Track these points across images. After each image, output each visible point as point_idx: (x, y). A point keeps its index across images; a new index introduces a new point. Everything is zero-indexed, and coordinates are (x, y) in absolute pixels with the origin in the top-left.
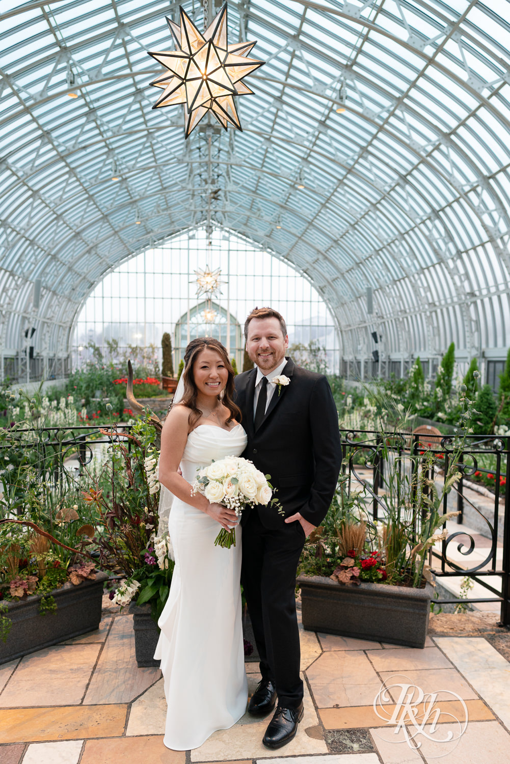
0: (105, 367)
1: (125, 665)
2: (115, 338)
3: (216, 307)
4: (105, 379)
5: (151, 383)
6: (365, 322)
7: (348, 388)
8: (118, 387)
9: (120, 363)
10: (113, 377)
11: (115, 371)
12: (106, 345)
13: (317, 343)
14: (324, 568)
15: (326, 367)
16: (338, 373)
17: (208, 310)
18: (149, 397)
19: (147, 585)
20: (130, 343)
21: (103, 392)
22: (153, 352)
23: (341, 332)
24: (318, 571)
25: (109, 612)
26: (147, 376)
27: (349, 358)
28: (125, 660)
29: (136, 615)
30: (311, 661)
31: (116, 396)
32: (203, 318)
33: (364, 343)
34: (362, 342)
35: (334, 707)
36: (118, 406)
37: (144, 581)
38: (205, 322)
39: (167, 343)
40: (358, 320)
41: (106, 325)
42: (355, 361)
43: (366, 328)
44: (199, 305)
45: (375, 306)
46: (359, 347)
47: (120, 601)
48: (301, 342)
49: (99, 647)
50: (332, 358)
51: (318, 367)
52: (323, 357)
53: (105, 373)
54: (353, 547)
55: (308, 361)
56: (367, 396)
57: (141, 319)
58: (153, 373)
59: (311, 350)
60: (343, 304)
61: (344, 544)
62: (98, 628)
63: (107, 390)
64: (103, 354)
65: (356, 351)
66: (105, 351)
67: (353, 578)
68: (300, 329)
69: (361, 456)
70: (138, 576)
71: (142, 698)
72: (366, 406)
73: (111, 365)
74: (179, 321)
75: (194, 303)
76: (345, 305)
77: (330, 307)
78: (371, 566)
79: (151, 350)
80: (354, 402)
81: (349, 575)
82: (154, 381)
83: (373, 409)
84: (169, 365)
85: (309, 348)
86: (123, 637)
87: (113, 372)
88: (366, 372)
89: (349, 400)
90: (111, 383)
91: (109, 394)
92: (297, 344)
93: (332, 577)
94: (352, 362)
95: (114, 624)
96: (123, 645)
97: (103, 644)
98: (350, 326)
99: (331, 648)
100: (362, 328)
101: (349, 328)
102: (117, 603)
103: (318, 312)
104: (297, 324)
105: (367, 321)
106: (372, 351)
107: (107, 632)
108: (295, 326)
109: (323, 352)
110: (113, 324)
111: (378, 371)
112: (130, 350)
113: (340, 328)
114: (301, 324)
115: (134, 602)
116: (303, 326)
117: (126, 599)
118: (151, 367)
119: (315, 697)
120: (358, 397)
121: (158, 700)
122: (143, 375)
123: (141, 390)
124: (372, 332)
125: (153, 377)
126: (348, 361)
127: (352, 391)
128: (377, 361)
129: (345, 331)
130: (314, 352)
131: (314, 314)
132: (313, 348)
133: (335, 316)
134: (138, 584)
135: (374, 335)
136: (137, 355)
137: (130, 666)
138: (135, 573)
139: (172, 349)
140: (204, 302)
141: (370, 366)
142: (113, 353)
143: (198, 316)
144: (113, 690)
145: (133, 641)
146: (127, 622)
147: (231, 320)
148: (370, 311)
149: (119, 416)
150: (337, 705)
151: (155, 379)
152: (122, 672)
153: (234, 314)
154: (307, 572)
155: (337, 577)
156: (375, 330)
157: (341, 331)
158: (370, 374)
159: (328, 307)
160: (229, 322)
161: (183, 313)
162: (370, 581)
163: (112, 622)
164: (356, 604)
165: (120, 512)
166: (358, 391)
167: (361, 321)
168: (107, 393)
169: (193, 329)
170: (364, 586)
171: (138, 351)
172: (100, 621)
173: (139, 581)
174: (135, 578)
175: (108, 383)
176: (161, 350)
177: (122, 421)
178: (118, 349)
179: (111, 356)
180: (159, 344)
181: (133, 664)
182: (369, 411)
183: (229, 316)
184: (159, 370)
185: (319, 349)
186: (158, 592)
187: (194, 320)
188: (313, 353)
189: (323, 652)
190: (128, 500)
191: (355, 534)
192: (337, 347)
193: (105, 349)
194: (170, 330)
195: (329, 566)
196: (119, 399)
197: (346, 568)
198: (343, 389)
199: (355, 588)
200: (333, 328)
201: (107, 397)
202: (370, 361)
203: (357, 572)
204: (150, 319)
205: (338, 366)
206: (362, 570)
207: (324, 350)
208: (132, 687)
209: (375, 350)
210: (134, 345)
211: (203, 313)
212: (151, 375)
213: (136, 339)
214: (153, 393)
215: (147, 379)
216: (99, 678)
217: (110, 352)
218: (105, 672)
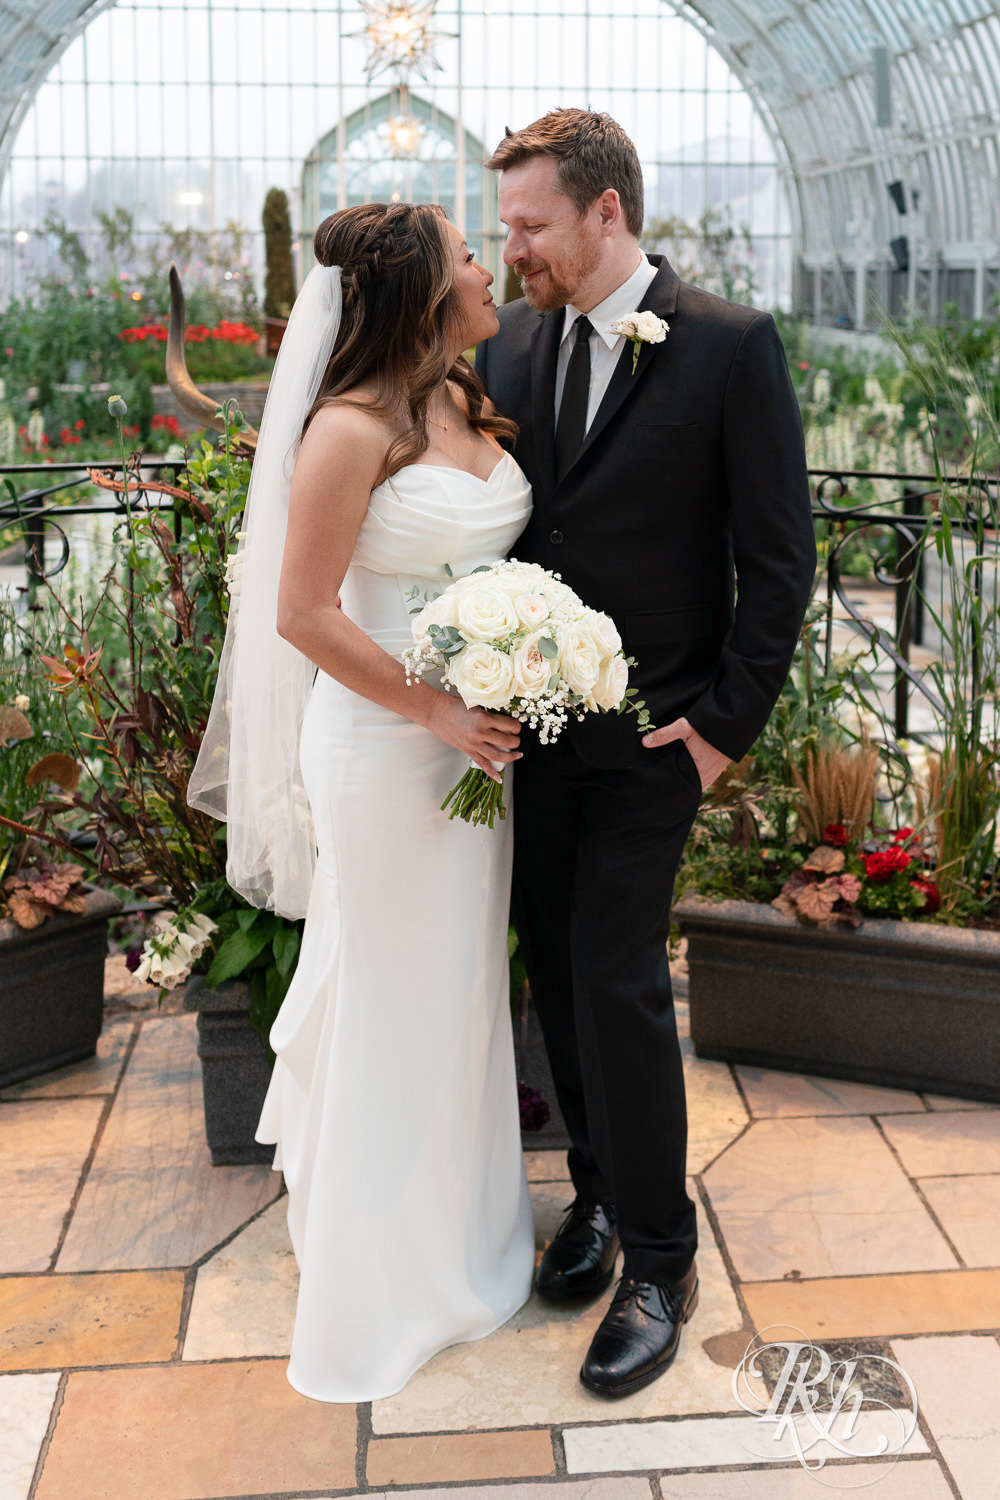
0: (95, 291)
1: (173, 1159)
2: (125, 205)
3: (424, 110)
4: (95, 327)
5: (232, 339)
6: (868, 151)
7: (818, 351)
8: (135, 350)
9: (141, 280)
10: (120, 322)
11: (125, 303)
12: (97, 227)
13: (725, 216)
14: (754, 879)
15: (751, 286)
16: (786, 304)
17: (399, 119)
18: (226, 379)
19: (238, 927)
20: (168, 218)
21: (91, 365)
22: (237, 246)
23: (797, 181)
24: (735, 884)
25: (125, 1006)
26: (220, 316)
27: (820, 259)
28: (176, 1145)
29: (205, 1016)
30: (717, 1147)
31: (130, 376)
32: (386, 144)
33: (866, 214)
34: (858, 212)
35: (786, 1279)
36: (137, 406)
37: (226, 917)
38: (390, 154)
39: (279, 219)
40: (846, 144)
41: (96, 165)
42: (836, 269)
43: (870, 169)
44: (374, 104)
45: (898, 104)
46: (851, 228)
47: (158, 973)
48: (677, 212)
49: (99, 1106)
50: (770, 262)
51: (728, 286)
52: (742, 257)
53: (96, 310)
54: (841, 816)
55: (699, 269)
56: (876, 372)
57: (200, 149)
58: (237, 308)
59: (707, 237)
60: (801, 99)
61: (813, 807)
62: (92, 1052)
63: (102, 361)
64: (91, 252)
65: (841, 239)
66: (94, 243)
67: (840, 905)
68: (673, 174)
69: (857, 550)
70: (210, 904)
71: (226, 1253)
72: (870, 403)
73: (115, 287)
74: (312, 154)
75: (356, 100)
76: (809, 104)
77: (764, 105)
78: (892, 872)
79: (230, 240)
80: (835, 390)
81: (830, 898)
82: (241, 332)
83: (894, 411)
84: (286, 285)
85: (699, 231)
86: (166, 1078)
87: (119, 306)
88: (871, 301)
89: (822, 386)
90: (114, 340)
91: (109, 373)
92: (665, 218)
93: (780, 902)
94: (829, 273)
95: (141, 1041)
96: (169, 1101)
97: (110, 1099)
98: (822, 163)
99: (774, 1108)
100: (859, 168)
101: (821, 171)
102: (149, 980)
103: (728, 125)
104: (665, 159)
105: (874, 149)
106: (888, 238)
107: (118, 1066)
108: (659, 164)
109: (742, 242)
110: (119, 164)
111: (906, 298)
112: (167, 241)
113: (794, 171)
114: (675, 158)
115: (198, 978)
116: (682, 164)
117: (175, 969)
118: (233, 292)
119: (731, 1247)
120: (846, 378)
121: (274, 1258)
122: (207, 315)
123: (203, 359)
124: (890, 180)
125: (238, 320)
126: (818, 270)
127: (830, 359)
128: (904, 268)
129: (809, 180)
130: (716, 243)
131: (716, 130)
132: (714, 229)
133: (779, 136)
134: (211, 926)
135: (896, 190)
136: (188, 255)
137: (189, 1163)
138: (200, 893)
139: (294, 237)
140: (386, 98)
141: (883, 282)
142: (118, 249)
143: (370, 136)
144: (143, 1231)
145: (198, 1089)
146: (177, 1035)
147: (468, 149)
148: (884, 117)
149: (138, 436)
150: (796, 1273)
151: (245, 325)
152: (168, 1177)
153: (476, 132)
154: (704, 890)
155: (793, 903)
156: (899, 176)
157: (795, 180)
158: (882, 309)
159: (756, 107)
160: (461, 155)
161: (324, 129)
162: (891, 914)
163: (135, 1037)
164: (848, 981)
165: (153, 716)
166: (847, 360)
167: (857, 150)
168: (103, 369)
169: (356, 175)
170: (872, 929)
171: (193, 242)
172: (97, 1032)
173: (213, 915)
174: (201, 907)
175: (106, 339)
176: (260, 241)
177: (150, 450)
178: (134, 238)
179: (113, 259)
180: (254, 222)
181: (198, 1157)
182: (881, 417)
183: (461, 138)
184: (255, 300)
185: (730, 235)
186: (269, 948)
187: (357, 148)
188: (714, 247)
189: (753, 1120)
190: (179, 681)
191: (844, 777)
192: (786, 228)
193: (96, 239)
194: (287, 179)
195: (770, 870)
196: (138, 387)
197: (820, 876)
198: (802, 353)
199: (846, 936)
200: (772, 171)
201: (102, 380)
202: (884, 268)
203: (851, 889)
204: (226, 148)
205: (786, 285)
206: (867, 883)
207: (747, 236)
208: (196, 1224)
209: (897, 234)
210: (180, 227)
211: (383, 128)
212: (231, 314)
213: (186, 206)
214: (239, 368)
215: (220, 326)
216: (101, 1197)
217: (111, 246)
218: (117, 1178)
